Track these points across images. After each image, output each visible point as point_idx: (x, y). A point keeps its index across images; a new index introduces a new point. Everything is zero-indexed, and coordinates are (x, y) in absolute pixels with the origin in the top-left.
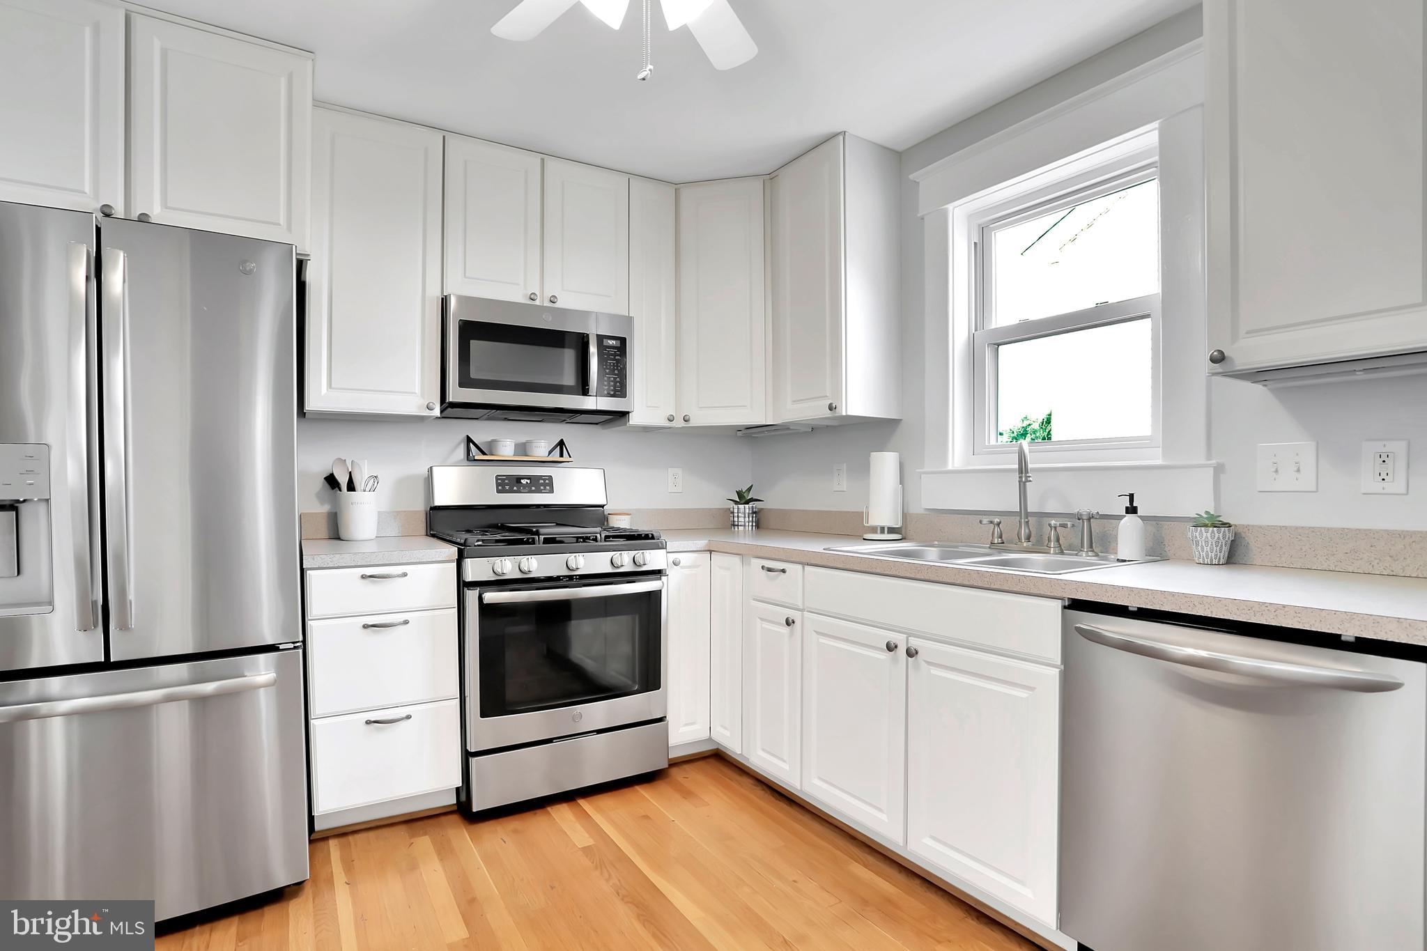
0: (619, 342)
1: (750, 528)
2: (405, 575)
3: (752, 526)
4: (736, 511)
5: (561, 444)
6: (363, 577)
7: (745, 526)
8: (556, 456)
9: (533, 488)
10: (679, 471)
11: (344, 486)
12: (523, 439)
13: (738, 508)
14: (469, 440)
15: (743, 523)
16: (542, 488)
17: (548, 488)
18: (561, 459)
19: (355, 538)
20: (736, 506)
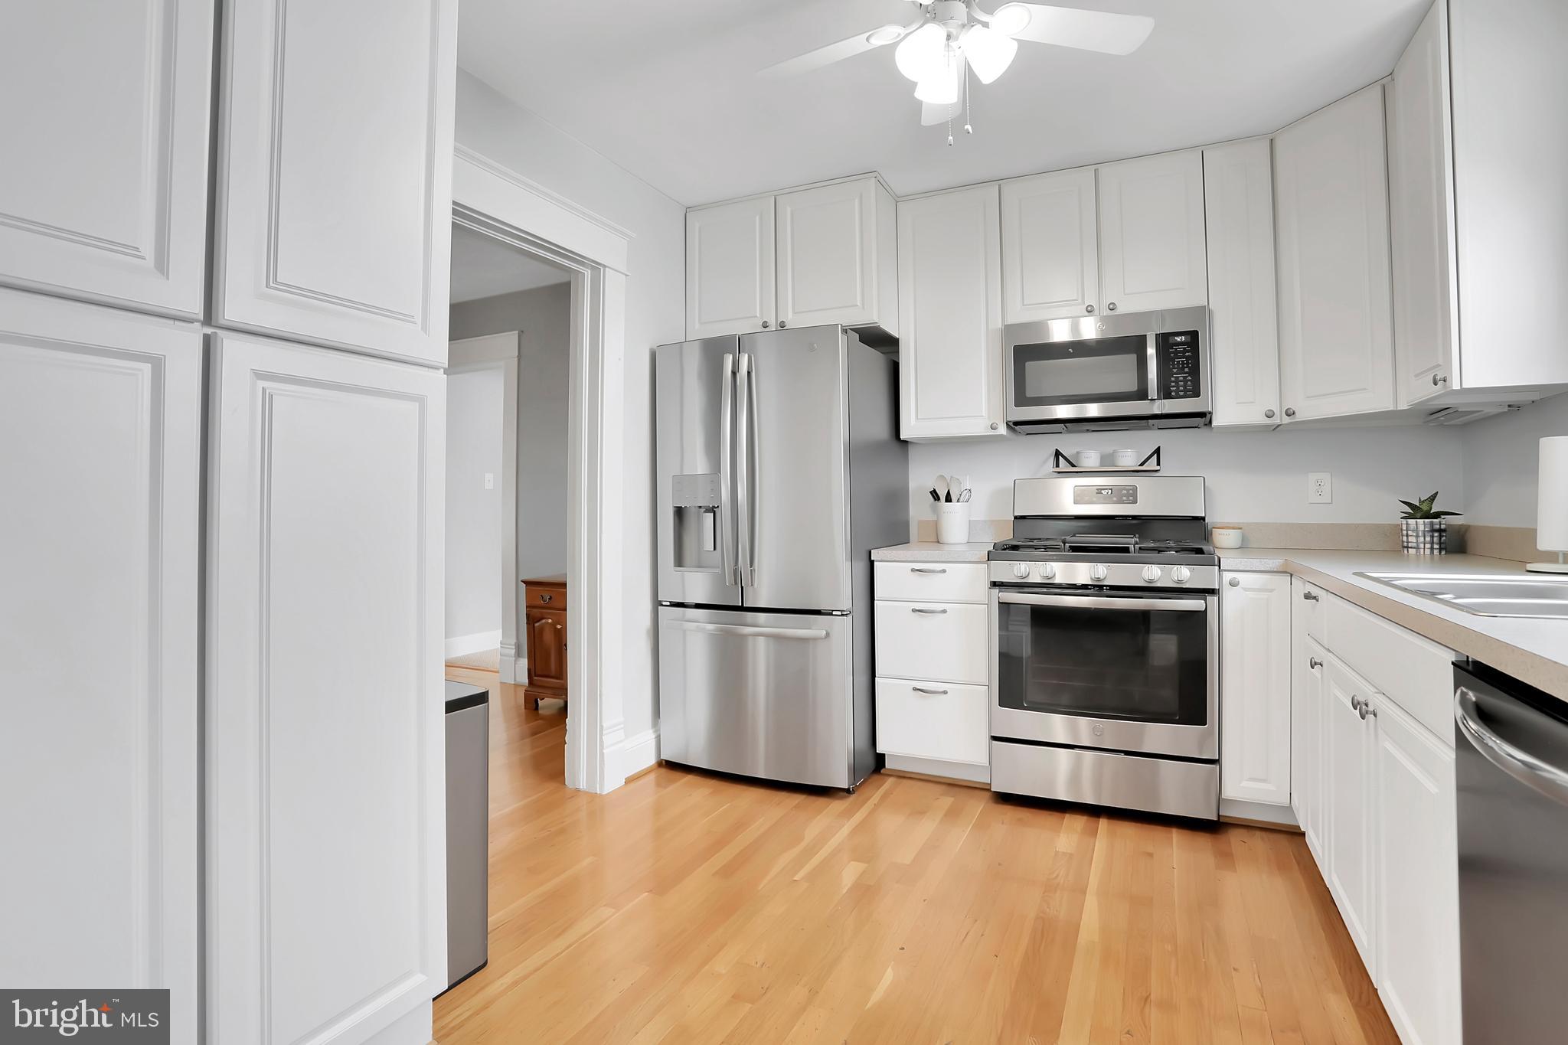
0: (1189, 337)
1: (1428, 552)
2: (944, 571)
3: (1432, 549)
4: (1404, 527)
5: (1157, 451)
6: (913, 570)
7: (1417, 548)
8: (1152, 464)
9: (1115, 499)
10: (1325, 477)
11: (943, 498)
12: (1109, 450)
13: (1407, 524)
14: (1058, 454)
15: (1414, 545)
16: (1124, 498)
17: (1131, 498)
18: (1158, 468)
19: (945, 541)
20: (1404, 521)
